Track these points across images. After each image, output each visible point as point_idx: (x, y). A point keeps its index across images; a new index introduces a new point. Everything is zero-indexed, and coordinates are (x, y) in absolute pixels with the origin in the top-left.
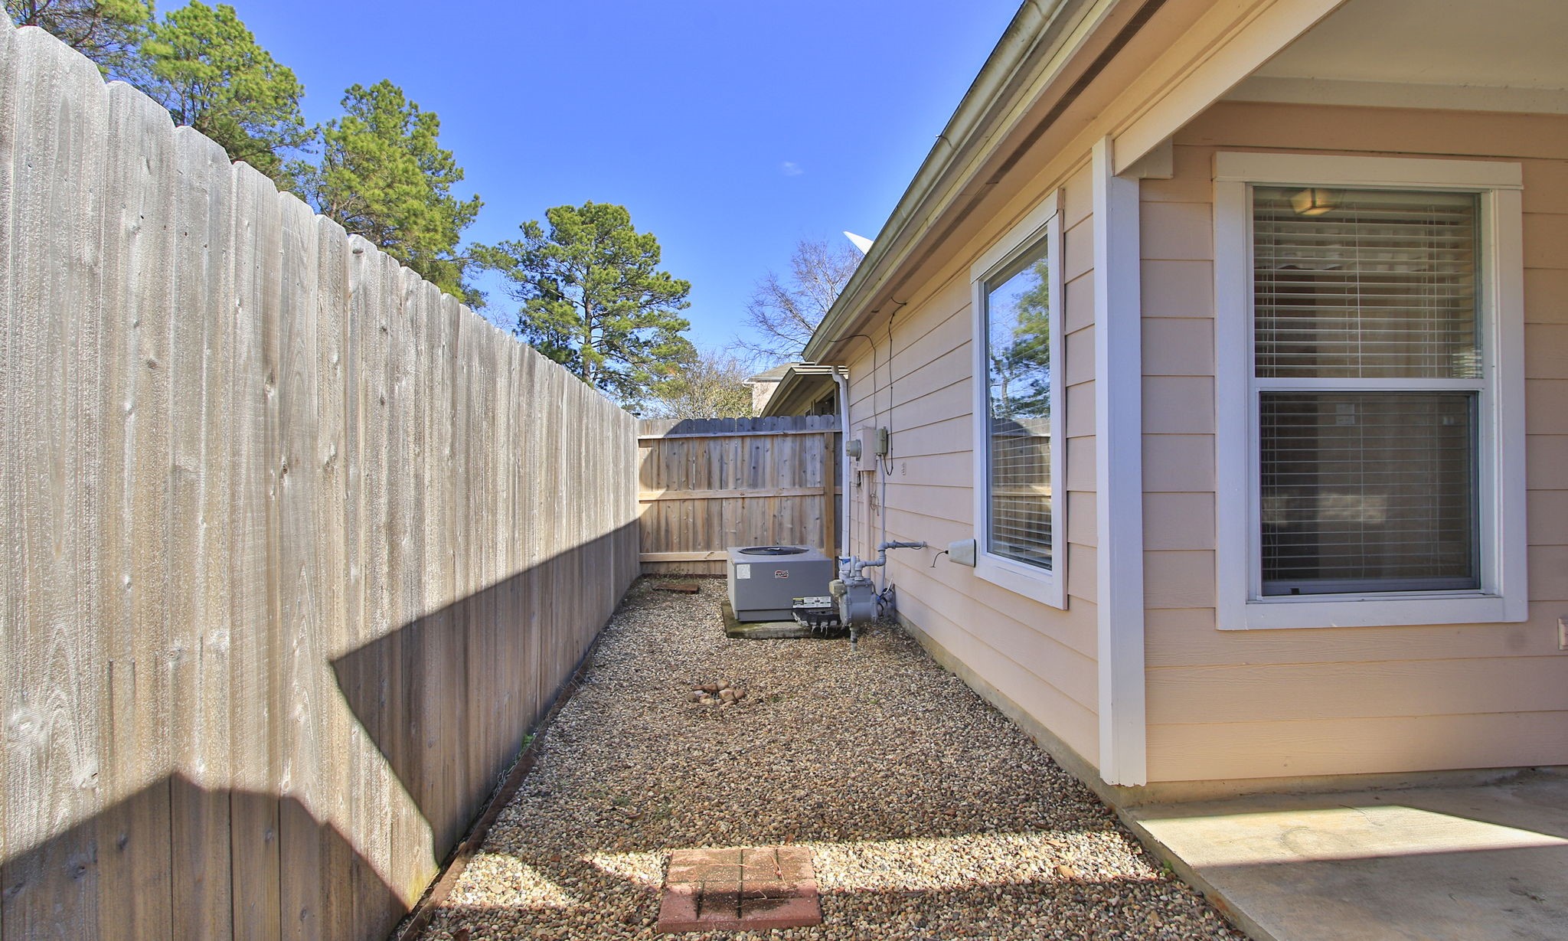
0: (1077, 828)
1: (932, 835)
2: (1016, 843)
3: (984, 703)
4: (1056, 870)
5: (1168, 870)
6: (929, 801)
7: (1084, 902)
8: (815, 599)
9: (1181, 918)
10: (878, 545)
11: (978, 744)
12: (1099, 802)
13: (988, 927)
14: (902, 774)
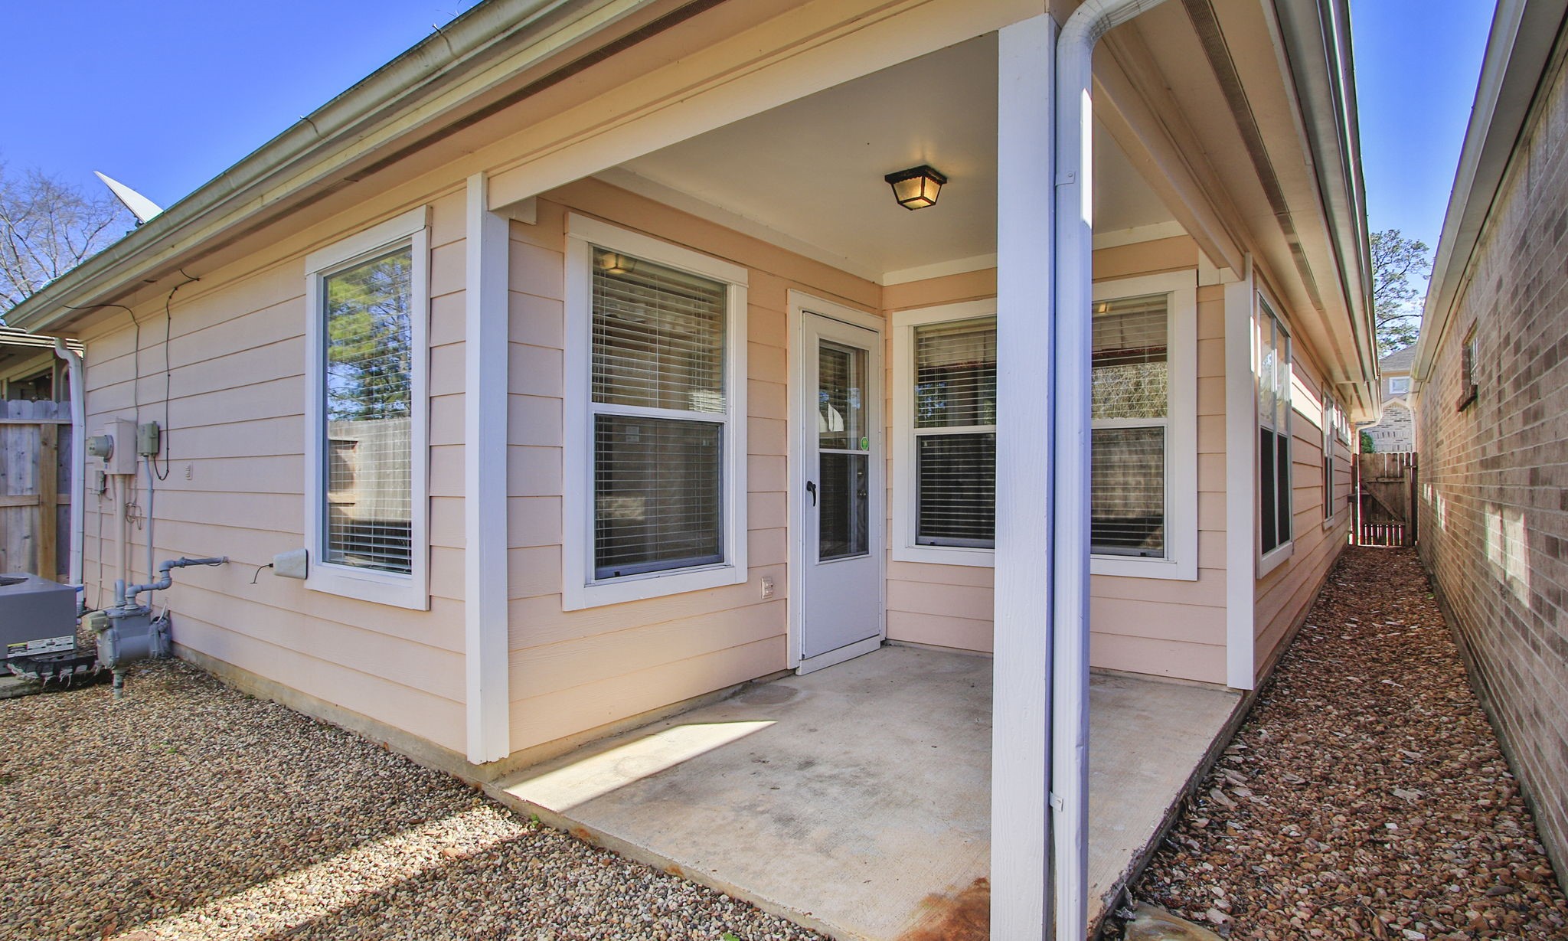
0: (449, 813)
1: (300, 866)
2: (394, 845)
3: (317, 723)
4: (442, 855)
5: (536, 822)
6: (284, 835)
7: (474, 872)
8: (48, 641)
9: (556, 855)
10: (158, 565)
11: (323, 765)
12: (464, 786)
13: (391, 927)
14: (239, 818)
